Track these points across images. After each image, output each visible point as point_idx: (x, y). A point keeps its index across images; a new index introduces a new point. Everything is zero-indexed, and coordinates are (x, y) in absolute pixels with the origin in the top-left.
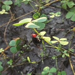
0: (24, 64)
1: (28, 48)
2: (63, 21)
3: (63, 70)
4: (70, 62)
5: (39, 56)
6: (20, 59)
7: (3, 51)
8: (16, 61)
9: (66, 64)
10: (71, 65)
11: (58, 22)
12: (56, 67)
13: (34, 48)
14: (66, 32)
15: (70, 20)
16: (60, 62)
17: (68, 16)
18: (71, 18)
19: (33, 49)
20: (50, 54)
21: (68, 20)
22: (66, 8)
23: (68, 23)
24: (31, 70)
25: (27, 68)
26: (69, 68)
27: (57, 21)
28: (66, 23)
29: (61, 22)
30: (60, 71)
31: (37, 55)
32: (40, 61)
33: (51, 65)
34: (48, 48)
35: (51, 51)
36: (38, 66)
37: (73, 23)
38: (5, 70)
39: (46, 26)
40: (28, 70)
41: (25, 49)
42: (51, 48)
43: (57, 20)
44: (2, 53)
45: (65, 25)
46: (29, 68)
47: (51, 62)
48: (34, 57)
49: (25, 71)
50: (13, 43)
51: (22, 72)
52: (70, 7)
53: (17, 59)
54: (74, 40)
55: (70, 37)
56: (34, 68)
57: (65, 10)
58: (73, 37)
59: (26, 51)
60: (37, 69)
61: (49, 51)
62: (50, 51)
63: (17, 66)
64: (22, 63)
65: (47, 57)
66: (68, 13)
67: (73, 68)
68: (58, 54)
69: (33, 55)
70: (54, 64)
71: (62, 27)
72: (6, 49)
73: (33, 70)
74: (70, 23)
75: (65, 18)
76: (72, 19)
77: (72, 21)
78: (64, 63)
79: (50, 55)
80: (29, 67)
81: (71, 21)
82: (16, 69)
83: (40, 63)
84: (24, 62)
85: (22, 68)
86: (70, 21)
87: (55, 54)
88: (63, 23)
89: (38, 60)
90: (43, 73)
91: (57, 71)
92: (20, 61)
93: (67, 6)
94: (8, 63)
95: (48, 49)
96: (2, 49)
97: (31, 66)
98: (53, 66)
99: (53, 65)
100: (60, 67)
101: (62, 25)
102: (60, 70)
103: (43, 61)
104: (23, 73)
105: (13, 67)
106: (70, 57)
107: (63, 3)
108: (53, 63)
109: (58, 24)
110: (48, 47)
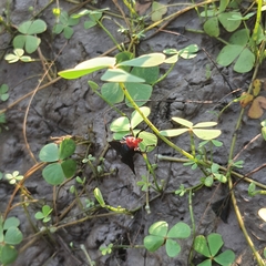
0: (89, 220)
1: (99, 168)
2: (208, 74)
3: (214, 230)
4: (235, 202)
5: (136, 190)
6: (75, 206)
7: (21, 178)
8: (63, 213)
9: (223, 211)
10: (238, 212)
11: (194, 80)
12: (190, 223)
13: (119, 166)
14: (220, 109)
15: (230, 69)
16: (204, 205)
17: (223, 59)
18: (233, 64)
19: (117, 170)
20: (171, 181)
21: (224, 70)
22: (216, 33)
23: (225, 80)
24: (111, 236)
25: (98, 233)
26: (232, 224)
27: (189, 77)
28: (219, 82)
29: (204, 79)
30: (205, 234)
31: (128, 187)
32: (140, 206)
33: (176, 215)
34: (162, 165)
35: (175, 173)
36: (135, 222)
37: (241, 78)
38: (30, 242)
39: (155, 93)
40: (101, 238)
41: (92, 173)
43: (189, 72)
44: (19, 186)
45: (214, 87)
46: (107, 233)
47: (175, 208)
48: (119, 195)
49: (91, 241)
50: (51, 151)
51: (82, 247)
52: (230, 29)
53: (66, 205)
54: (245, 132)
55: (233, 124)
56: (120, 231)
57: (214, 38)
58: (243, 122)
59: (94, 179)
60: (132, 233)
61: (166, 173)
62: (171, 173)
63: (68, 228)
64: (82, 216)
65: (161, 191)
66: (225, 49)
67: (245, 222)
68: (195, 180)
69: (116, 189)
70: (184, 213)
71: (207, 93)
72: (30, 173)
73: (118, 236)
74: (231, 80)
75: (215, 65)
76: (237, 68)
77: (236, 74)
78: (216, 207)
79: (171, 185)
80: (104, 228)
81: (234, 72)
82: (63, 237)
83: (138, 214)
84: (88, 212)
85: (82, 232)
86: (231, 74)
87: (186, 182)
88: (209, 82)
89: (134, 205)
91: (194, 235)
92: (75, 211)
93: (220, 25)
95: (163, 168)
96: (16, 173)
97: (112, 224)
98: (182, 219)
99: (181, 216)
100: (203, 222)
101: (207, 88)
102: (203, 231)
103: (147, 207)
104: (88, 249)
105: (53, 229)
106: (234, 188)
107: (207, 18)
108: (181, 210)
109: (192, 84)
110: (164, 161)
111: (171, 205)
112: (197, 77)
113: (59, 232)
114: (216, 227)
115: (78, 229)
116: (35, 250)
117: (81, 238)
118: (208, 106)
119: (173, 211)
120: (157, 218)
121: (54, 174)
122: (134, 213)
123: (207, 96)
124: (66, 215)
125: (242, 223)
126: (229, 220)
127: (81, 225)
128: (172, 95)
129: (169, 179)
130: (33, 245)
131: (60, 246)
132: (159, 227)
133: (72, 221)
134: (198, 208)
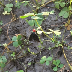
0: (25, 56)
1: (28, 43)
2: (57, 18)
3: (58, 59)
5: (37, 48)
8: (18, 54)
9: (60, 54)
10: (64, 54)
11: (53, 20)
12: (52, 57)
13: (33, 42)
14: (60, 27)
15: (62, 17)
16: (55, 52)
17: (61, 14)
18: (63, 16)
19: (32, 43)
20: (47, 46)
21: (61, 17)
22: (59, 8)
23: (61, 20)
24: (31, 61)
25: (27, 60)
26: (63, 57)
27: (52, 19)
28: (59, 20)
29: (55, 20)
31: (35, 48)
32: (38, 53)
33: (48, 55)
34: (44, 42)
35: (48, 44)
36: (37, 57)
37: (65, 20)
38: (9, 62)
39: (42, 23)
40: (28, 61)
41: (25, 44)
42: (47, 41)
43: (51, 18)
44: (6, 47)
45: (58, 22)
46: (30, 60)
47: (48, 53)
48: (33, 50)
49: (25, 62)
50: (15, 38)
51: (23, 63)
52: (62, 7)
53: (18, 53)
54: (66, 33)
55: (63, 31)
56: (33, 59)
57: (58, 9)
58: (66, 31)
59: (26, 46)
60: (36, 60)
61: (45, 44)
62: (47, 44)
63: (19, 58)
64: (23, 55)
65: (44, 49)
66: (61, 12)
67: (66, 57)
68: (53, 46)
69: (32, 48)
70: (50, 54)
72: (9, 44)
73: (33, 60)
74: (63, 20)
75: (58, 16)
77: (64, 18)
78: (58, 53)
79: (47, 47)
80: (29, 58)
81: (63, 18)
82: (18, 61)
83: (38, 55)
84: (24, 54)
85: (23, 60)
86: (62, 19)
87: (51, 46)
88: (57, 20)
90: (41, 61)
91: (53, 60)
92: (21, 54)
93: (60, 6)
94: (12, 55)
95: (45, 43)
96: (6, 44)
97: (31, 57)
98: (50, 56)
99: (49, 55)
101: (56, 22)
102: (55, 59)
103: (40, 53)
104: (25, 64)
105: (15, 59)
106: (63, 48)
107: (56, 4)
108: (49, 54)
109: (52, 21)
110: (45, 41)
111: (47, 52)
112: (54, 19)
113: (17, 60)
114: (58, 58)
115: (22, 59)
116: (10, 64)
117: (23, 61)
118: (56, 27)
119: (47, 54)
120: (43, 56)
121: (16, 44)
122: (37, 54)
123: (56, 24)
124: (18, 55)
125: (65, 57)
126: (62, 56)
127: (23, 58)
128: (47, 24)
129: (46, 46)
130: (10, 63)
131: (17, 63)
132: (44, 58)
133: (20, 56)
134: (54, 53)
